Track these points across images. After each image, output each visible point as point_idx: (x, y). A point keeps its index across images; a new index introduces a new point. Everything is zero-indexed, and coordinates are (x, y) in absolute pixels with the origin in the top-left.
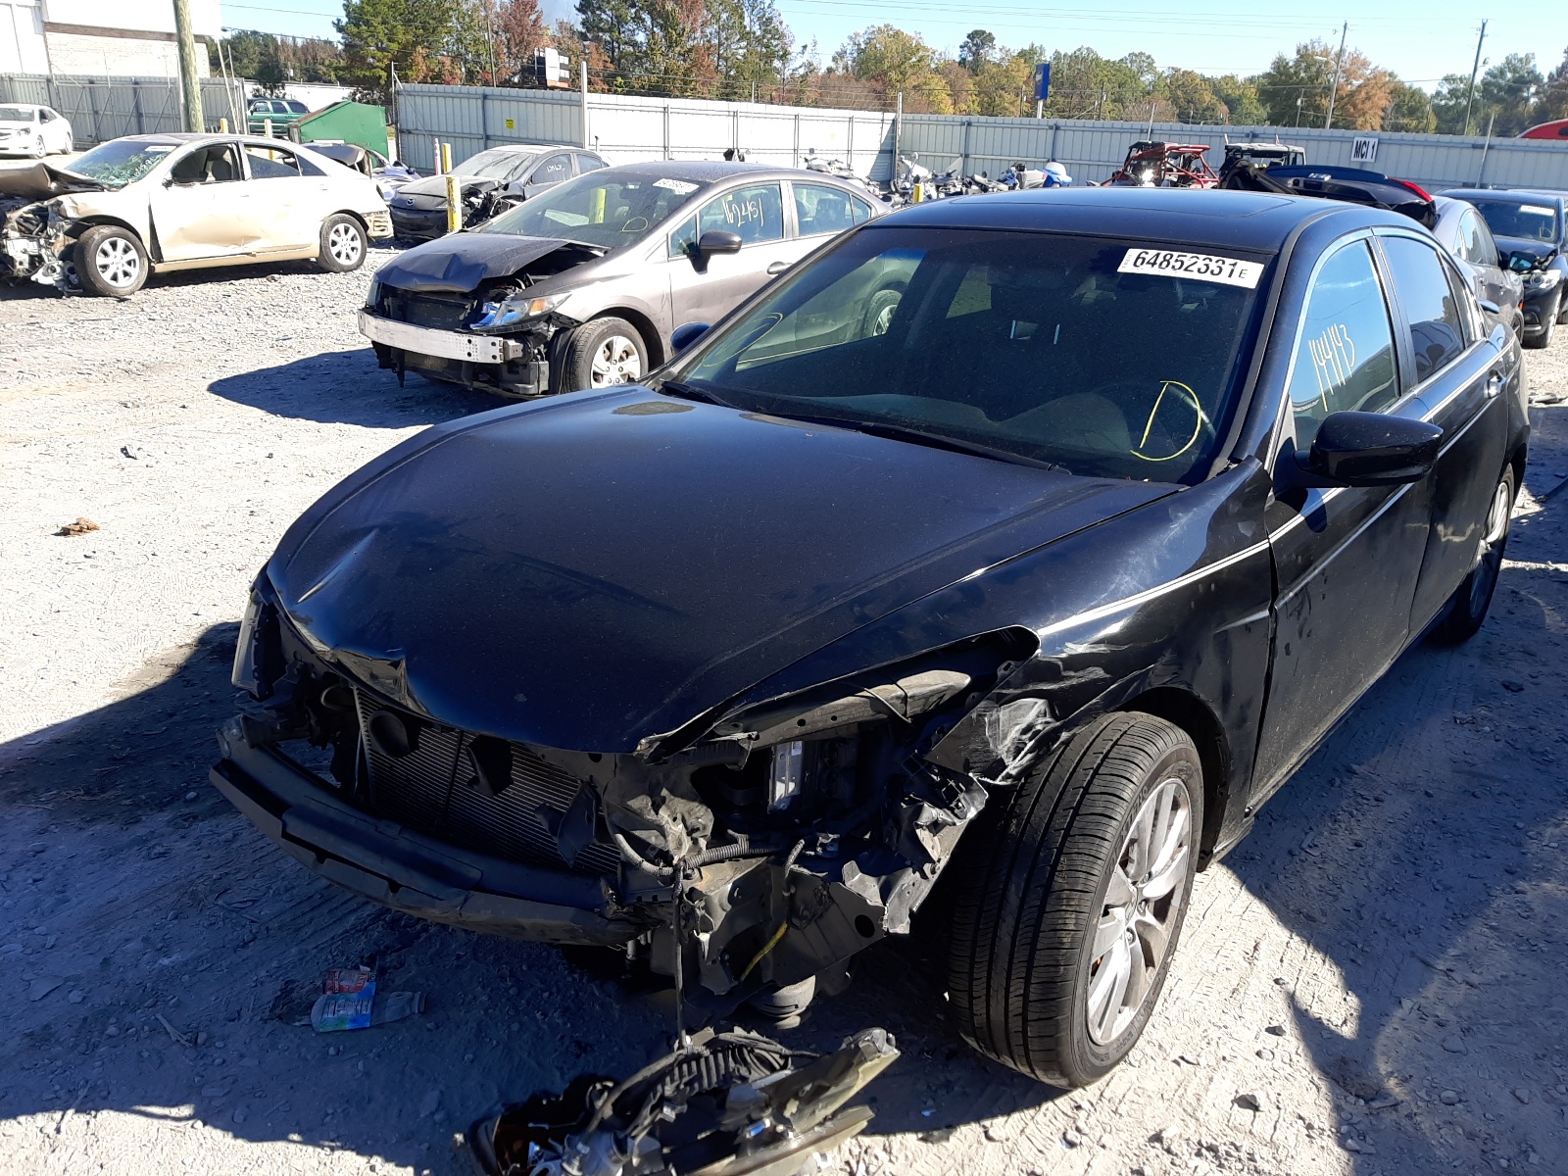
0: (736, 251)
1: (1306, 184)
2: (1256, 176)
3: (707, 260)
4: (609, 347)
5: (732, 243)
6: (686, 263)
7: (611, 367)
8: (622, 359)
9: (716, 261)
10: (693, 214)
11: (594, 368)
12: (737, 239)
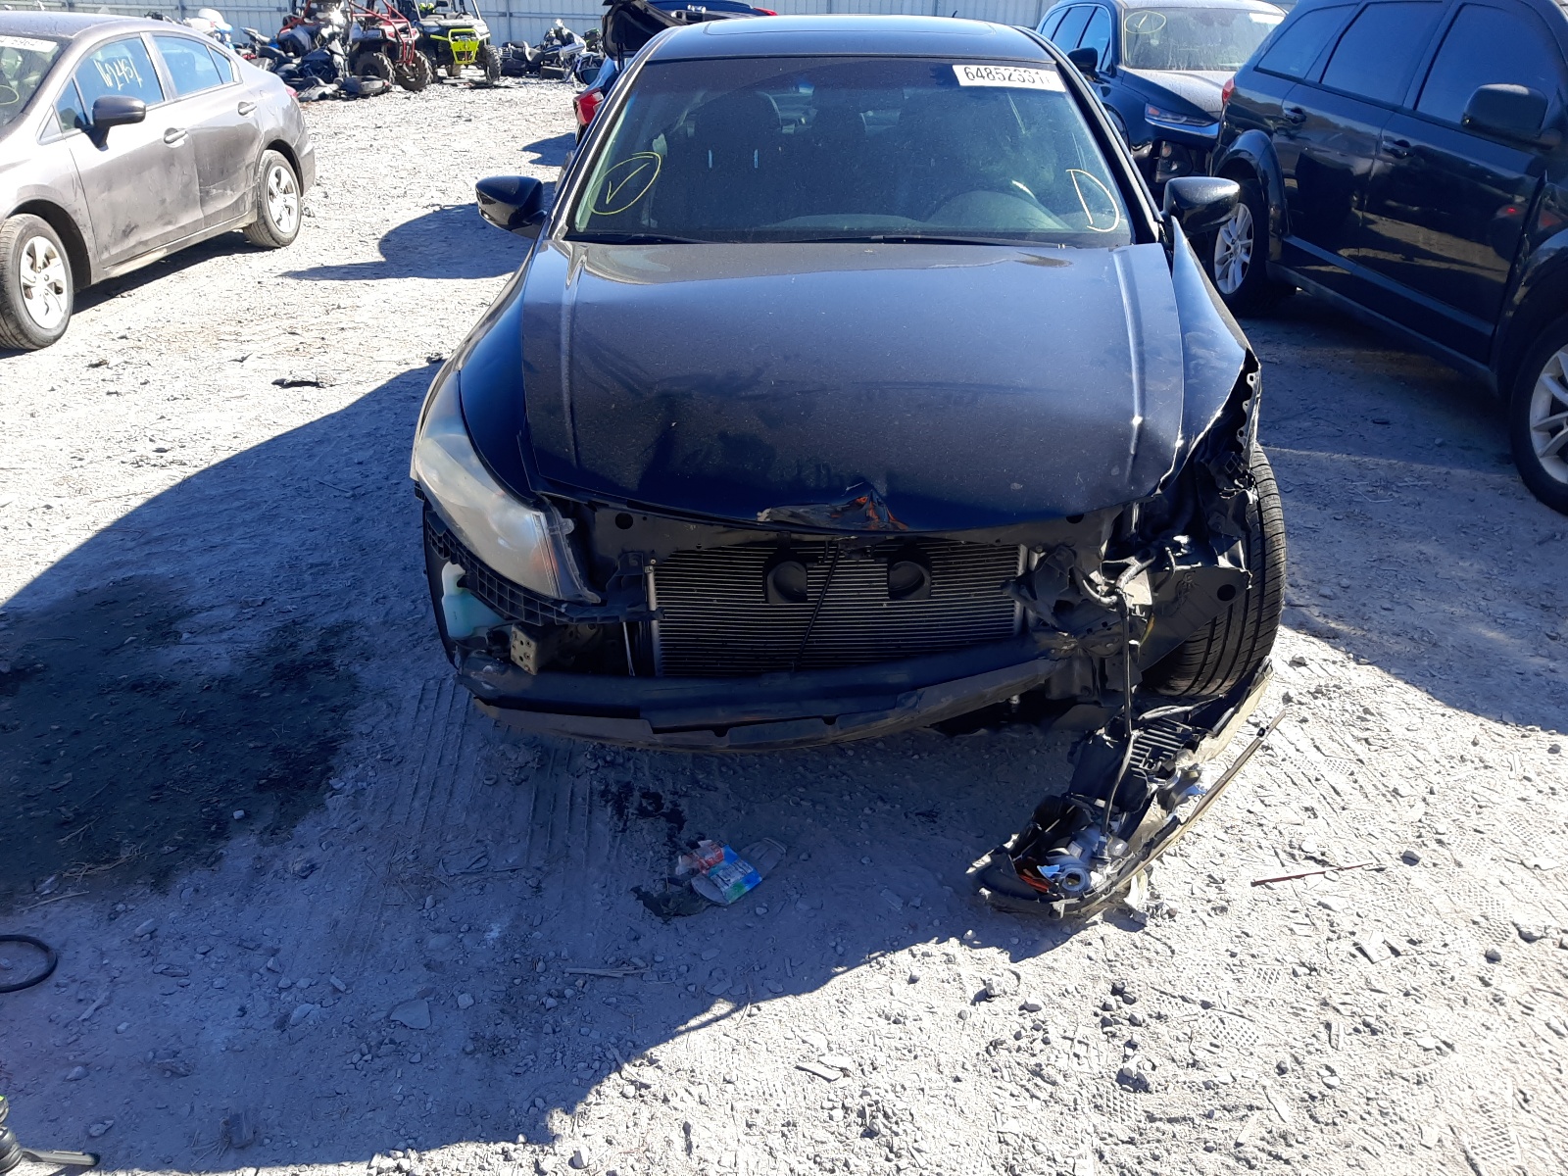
0: (140, 119)
1: (688, 17)
2: (646, 9)
3: (106, 132)
4: (32, 253)
5: (133, 109)
6: (82, 140)
7: (37, 275)
8: (45, 266)
9: (116, 134)
10: (69, 79)
11: (23, 280)
12: (138, 104)
